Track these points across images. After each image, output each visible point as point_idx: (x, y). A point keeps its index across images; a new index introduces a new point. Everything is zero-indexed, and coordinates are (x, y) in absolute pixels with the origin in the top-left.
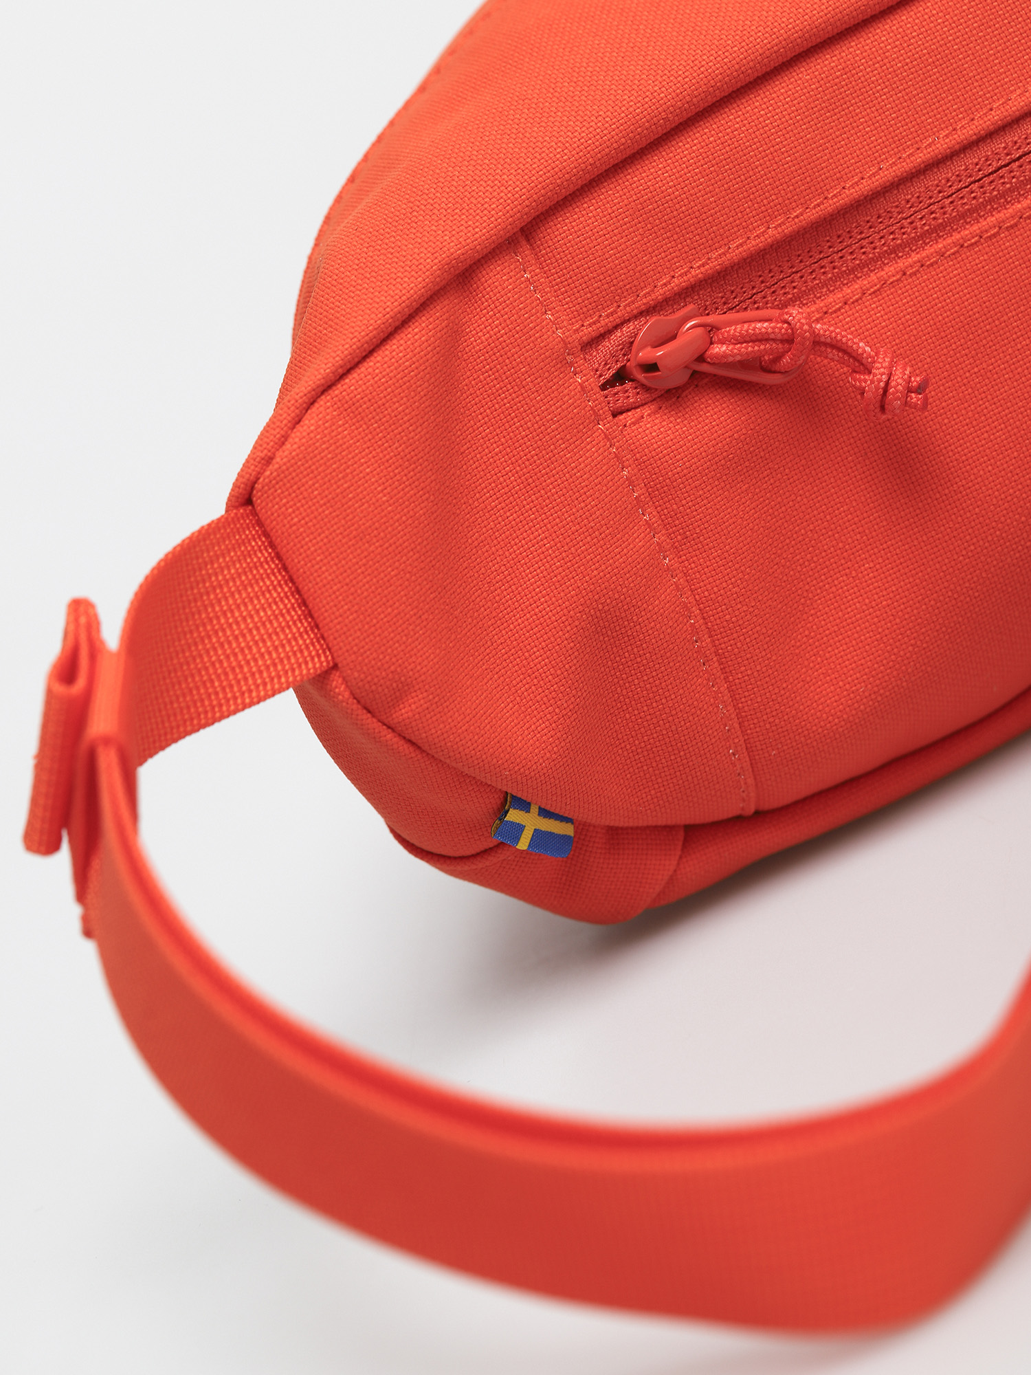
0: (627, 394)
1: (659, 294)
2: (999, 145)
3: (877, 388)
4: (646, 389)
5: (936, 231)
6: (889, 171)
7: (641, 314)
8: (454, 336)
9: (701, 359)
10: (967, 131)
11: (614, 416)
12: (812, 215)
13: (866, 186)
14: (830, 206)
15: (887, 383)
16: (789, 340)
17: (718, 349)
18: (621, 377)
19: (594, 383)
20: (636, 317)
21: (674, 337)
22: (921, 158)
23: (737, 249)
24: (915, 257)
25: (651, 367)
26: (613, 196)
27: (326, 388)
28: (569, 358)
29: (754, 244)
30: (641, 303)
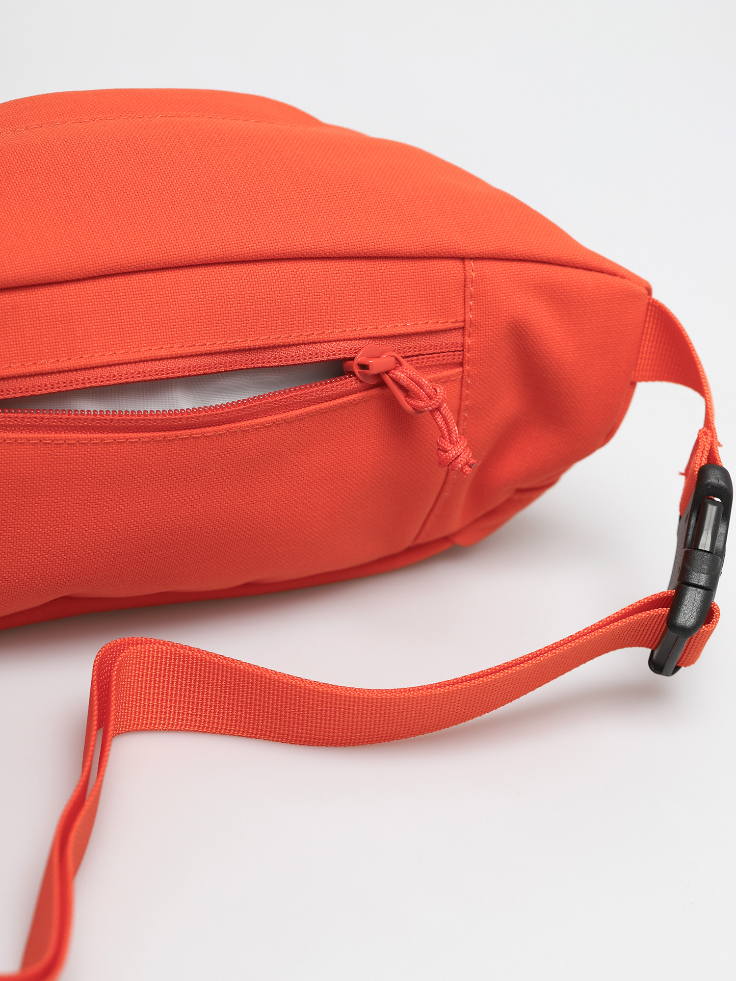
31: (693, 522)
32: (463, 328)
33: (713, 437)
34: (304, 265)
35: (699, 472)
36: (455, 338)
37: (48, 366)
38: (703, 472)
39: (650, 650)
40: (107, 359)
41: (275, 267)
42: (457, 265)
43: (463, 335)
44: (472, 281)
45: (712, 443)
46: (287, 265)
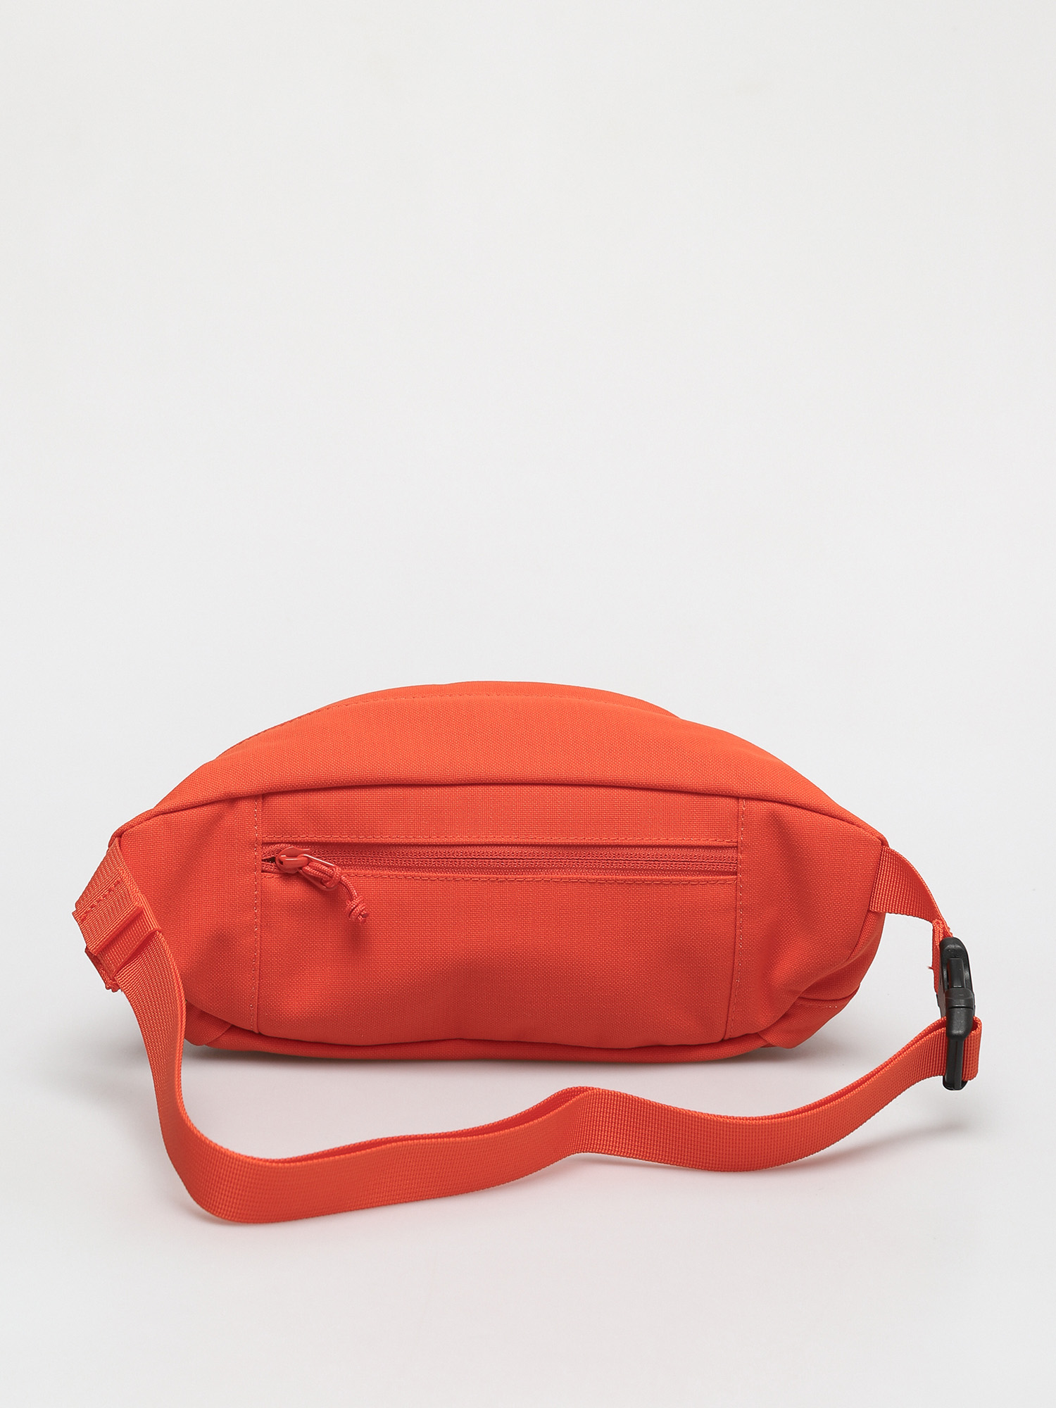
0: (270, 866)
1: (299, 839)
2: (442, 850)
3: (349, 910)
4: (279, 869)
5: (409, 868)
6: (402, 839)
7: (290, 843)
8: (217, 819)
9: (301, 868)
10: (434, 840)
11: (263, 871)
12: (365, 840)
13: (389, 840)
14: (373, 841)
15: (354, 908)
16: (331, 877)
17: (308, 868)
18: (273, 860)
19: (259, 857)
20: (287, 843)
21: (296, 857)
22: (413, 841)
23: (335, 838)
24: (396, 873)
25: (281, 863)
26: (300, 799)
27: (164, 813)
28: (256, 845)
29: (340, 840)
30: (291, 839)
31: (945, 973)
32: (737, 847)
33: (943, 923)
34: (616, 792)
35: (940, 945)
36: (730, 854)
37: (422, 840)
38: (942, 944)
39: (942, 1077)
40: (462, 840)
41: (594, 791)
42: (732, 802)
43: (737, 853)
44: (743, 813)
45: (944, 928)
46: (602, 791)
